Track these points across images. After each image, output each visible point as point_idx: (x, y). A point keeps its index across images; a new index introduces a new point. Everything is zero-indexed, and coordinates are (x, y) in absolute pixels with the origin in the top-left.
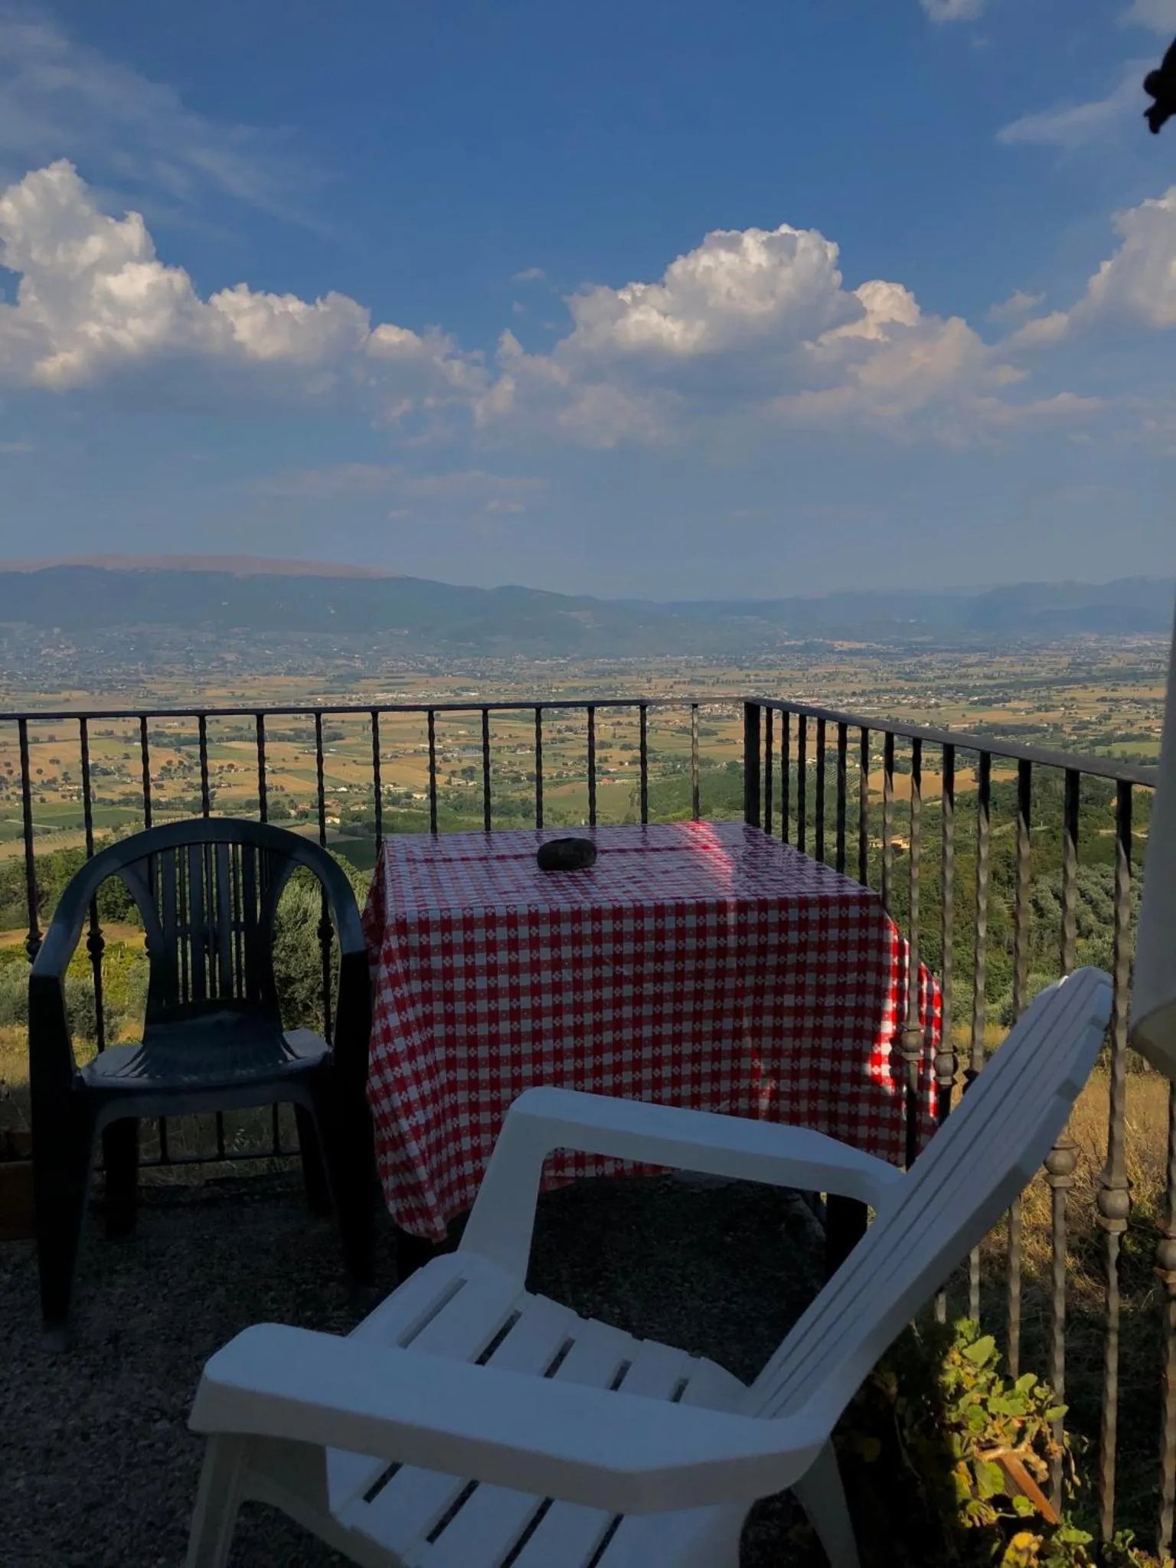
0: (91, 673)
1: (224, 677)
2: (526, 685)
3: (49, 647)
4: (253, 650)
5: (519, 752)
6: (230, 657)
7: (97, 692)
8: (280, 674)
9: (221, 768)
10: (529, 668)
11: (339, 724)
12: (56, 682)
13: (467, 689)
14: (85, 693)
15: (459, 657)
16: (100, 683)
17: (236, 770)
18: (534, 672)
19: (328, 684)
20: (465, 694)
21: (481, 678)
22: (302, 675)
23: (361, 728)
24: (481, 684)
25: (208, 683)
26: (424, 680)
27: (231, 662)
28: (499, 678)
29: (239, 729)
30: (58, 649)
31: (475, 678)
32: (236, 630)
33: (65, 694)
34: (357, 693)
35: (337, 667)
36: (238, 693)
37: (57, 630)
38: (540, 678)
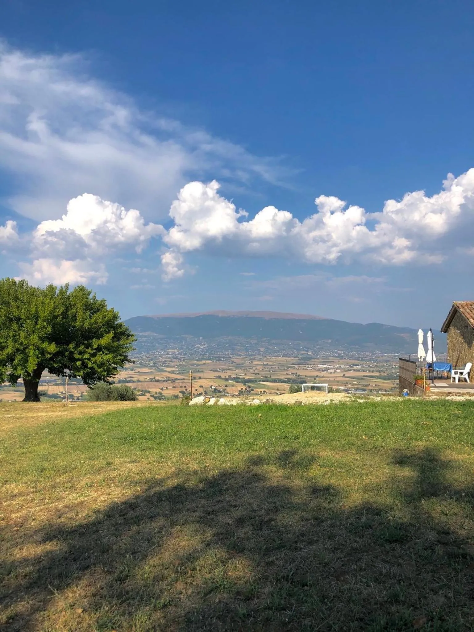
0: (212, 354)
1: (260, 357)
2: (381, 364)
3: (198, 344)
4: (271, 347)
5: (380, 392)
6: (262, 349)
7: (215, 361)
8: (280, 356)
9: (261, 392)
10: (382, 357)
11: (304, 377)
12: (200, 357)
13: (356, 365)
14: (211, 361)
15: (352, 351)
16: (216, 358)
17: (267, 393)
18: (385, 358)
19: (299, 361)
20: (355, 367)
21: (361, 360)
22: (289, 357)
23: (313, 379)
24: (362, 363)
25: (254, 359)
26: (337, 361)
27: (262, 351)
28: (369, 361)
29: (266, 377)
30: (201, 345)
31: (358, 360)
32: (264, 339)
33: (204, 362)
34: (311, 365)
35: (303, 354)
36: (265, 363)
37: (201, 338)
38: (387, 361)
